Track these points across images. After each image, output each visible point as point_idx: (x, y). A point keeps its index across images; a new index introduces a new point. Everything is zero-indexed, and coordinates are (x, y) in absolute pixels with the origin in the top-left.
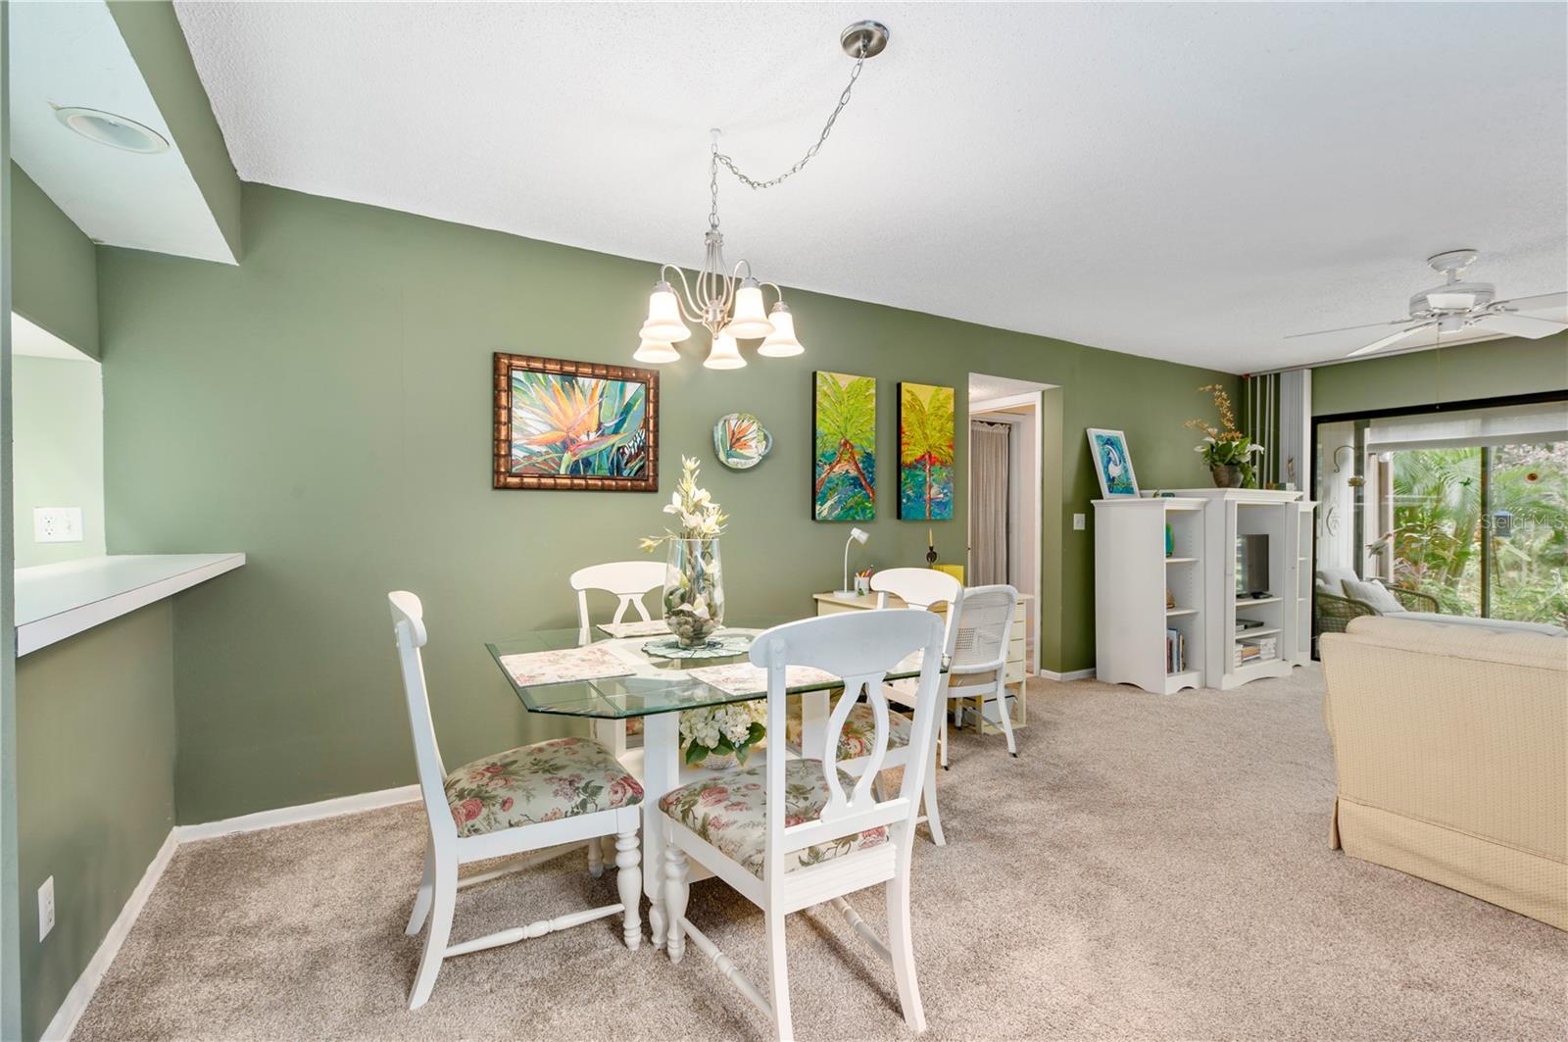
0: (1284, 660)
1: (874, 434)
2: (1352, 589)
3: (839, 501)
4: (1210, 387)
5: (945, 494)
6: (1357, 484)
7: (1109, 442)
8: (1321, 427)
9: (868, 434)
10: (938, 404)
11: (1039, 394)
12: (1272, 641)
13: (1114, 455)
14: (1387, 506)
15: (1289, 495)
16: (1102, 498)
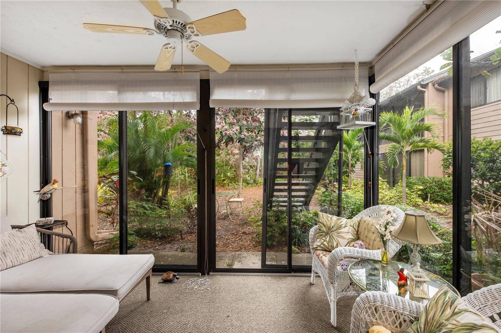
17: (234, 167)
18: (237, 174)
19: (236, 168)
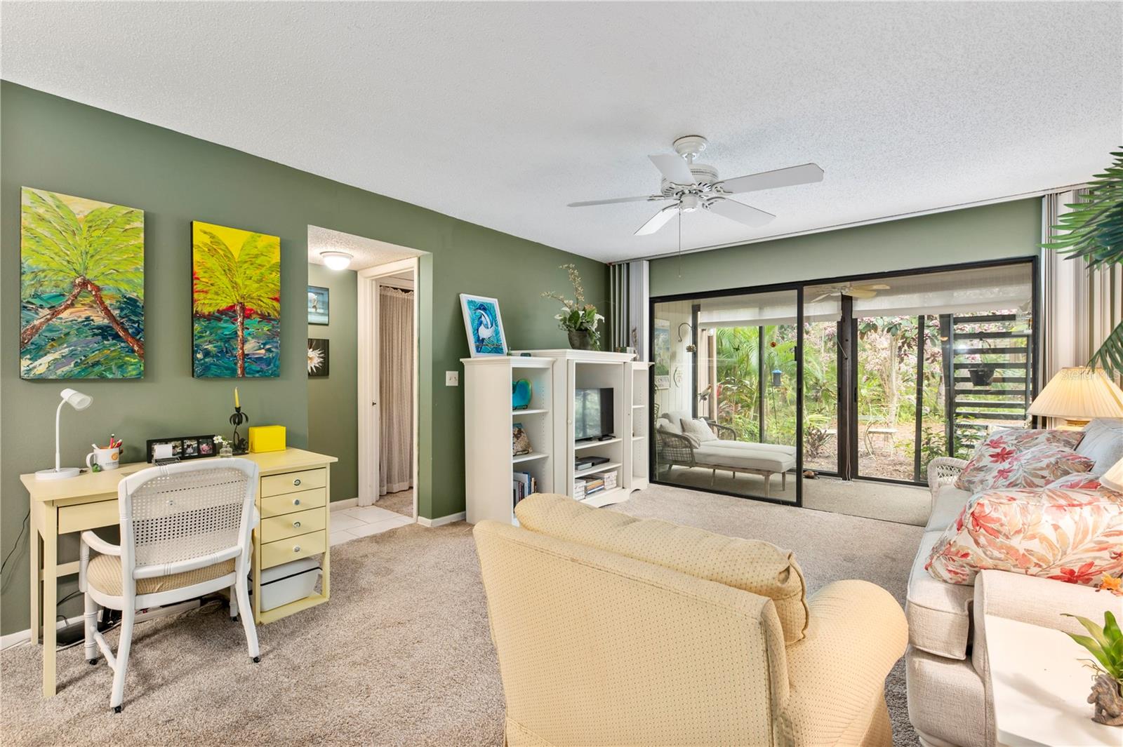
0: (623, 488)
1: (142, 276)
2: (686, 425)
3: (72, 355)
4: (566, 266)
5: (269, 350)
6: (694, 351)
7: (483, 307)
8: (657, 305)
9: (130, 276)
10: (255, 252)
11: (415, 260)
12: (614, 474)
13: (486, 319)
14: (713, 367)
15: (627, 357)
16: (470, 357)
17: (878, 376)
18: (884, 392)
19: (883, 379)
